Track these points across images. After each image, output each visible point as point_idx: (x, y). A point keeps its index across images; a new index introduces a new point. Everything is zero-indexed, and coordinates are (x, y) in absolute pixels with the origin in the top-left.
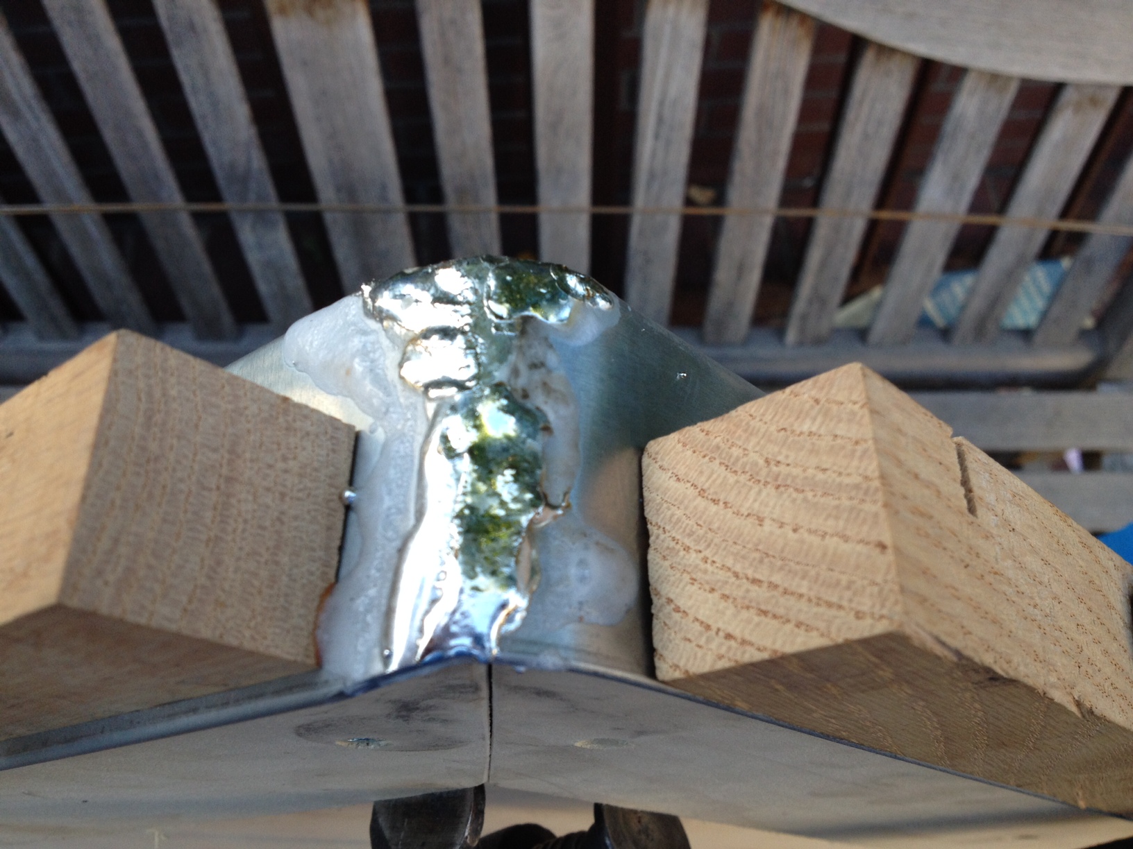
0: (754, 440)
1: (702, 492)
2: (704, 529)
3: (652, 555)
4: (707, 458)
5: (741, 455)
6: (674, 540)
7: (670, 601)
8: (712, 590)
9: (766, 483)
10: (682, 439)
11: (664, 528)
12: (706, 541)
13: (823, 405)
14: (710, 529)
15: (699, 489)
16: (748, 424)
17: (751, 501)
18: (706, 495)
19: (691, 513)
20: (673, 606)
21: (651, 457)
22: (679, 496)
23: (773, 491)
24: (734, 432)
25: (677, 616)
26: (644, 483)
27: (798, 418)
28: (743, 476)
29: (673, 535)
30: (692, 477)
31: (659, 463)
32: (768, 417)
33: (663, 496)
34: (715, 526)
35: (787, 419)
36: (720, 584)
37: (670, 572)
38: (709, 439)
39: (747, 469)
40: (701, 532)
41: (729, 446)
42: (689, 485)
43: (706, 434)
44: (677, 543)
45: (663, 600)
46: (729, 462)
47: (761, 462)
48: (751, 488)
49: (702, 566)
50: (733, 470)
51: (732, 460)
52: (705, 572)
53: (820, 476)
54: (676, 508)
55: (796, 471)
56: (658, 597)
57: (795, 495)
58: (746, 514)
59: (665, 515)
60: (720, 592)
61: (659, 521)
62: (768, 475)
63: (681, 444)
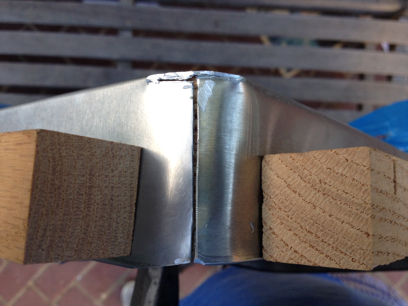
0: (315, 170)
1: (289, 186)
2: (289, 202)
3: (264, 207)
4: (292, 171)
5: (309, 174)
6: (274, 203)
7: (271, 229)
8: (290, 230)
9: (319, 191)
10: (281, 158)
11: (270, 196)
12: (289, 208)
13: (350, 163)
14: (291, 204)
15: (288, 184)
16: (313, 160)
17: (311, 196)
18: (291, 187)
19: (283, 193)
20: (272, 231)
21: (266, 162)
22: (278, 184)
23: (322, 195)
24: (306, 163)
25: (274, 236)
26: (263, 173)
27: (337, 165)
28: (308, 184)
29: (274, 201)
30: (285, 177)
31: (270, 166)
32: (323, 160)
33: (271, 182)
34: (294, 203)
35: (332, 164)
36: (293, 228)
37: (271, 216)
38: (294, 162)
39: (310, 182)
40: (287, 203)
41: (303, 168)
42: (283, 181)
43: (293, 159)
44: (276, 205)
45: (268, 227)
46: (303, 176)
47: (318, 181)
48: (311, 191)
49: (286, 218)
50: (304, 180)
51: (304, 175)
52: (288, 221)
53: (344, 195)
54: (276, 189)
55: (333, 190)
56: (266, 225)
57: (331, 200)
58: (308, 202)
59: (271, 191)
60: (293, 232)
61: (268, 192)
62: (320, 188)
63: (280, 161)
